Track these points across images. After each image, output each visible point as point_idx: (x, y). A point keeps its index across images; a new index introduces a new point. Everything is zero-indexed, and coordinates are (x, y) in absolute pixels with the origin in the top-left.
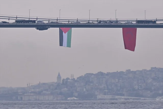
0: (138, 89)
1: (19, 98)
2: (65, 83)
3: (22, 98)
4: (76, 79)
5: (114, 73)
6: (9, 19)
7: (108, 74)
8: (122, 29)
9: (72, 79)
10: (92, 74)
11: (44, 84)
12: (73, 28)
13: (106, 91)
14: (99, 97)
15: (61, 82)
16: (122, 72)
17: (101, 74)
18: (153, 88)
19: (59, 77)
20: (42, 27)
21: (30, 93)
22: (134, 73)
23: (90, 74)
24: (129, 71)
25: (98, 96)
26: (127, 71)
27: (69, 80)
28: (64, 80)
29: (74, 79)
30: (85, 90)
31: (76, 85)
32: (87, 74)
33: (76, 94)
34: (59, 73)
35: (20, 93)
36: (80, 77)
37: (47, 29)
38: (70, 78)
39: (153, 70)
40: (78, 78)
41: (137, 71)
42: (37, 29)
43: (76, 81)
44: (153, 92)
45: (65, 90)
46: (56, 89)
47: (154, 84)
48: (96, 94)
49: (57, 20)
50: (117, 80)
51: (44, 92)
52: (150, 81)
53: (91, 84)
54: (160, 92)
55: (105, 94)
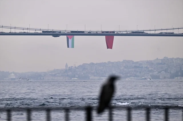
0: (115, 73)
1: (42, 78)
2: (70, 69)
3: (44, 78)
4: (77, 67)
5: (100, 63)
6: (36, 30)
7: (96, 64)
8: (105, 36)
10: (87, 64)
11: (57, 70)
12: (75, 36)
13: (96, 74)
15: (68, 69)
16: (105, 63)
17: (93, 64)
18: (124, 73)
19: (67, 65)
20: (56, 34)
21: (49, 75)
22: (113, 63)
23: (85, 64)
24: (109, 62)
25: (90, 77)
26: (108, 62)
27: (73, 68)
28: (69, 67)
29: (76, 67)
30: (82, 73)
31: (77, 70)
33: (77, 76)
34: (67, 64)
35: (43, 76)
36: (80, 66)
37: (59, 36)
38: (73, 66)
39: (124, 61)
40: (78, 66)
41: (114, 62)
42: (53, 36)
43: (77, 68)
44: (124, 75)
45: (70, 73)
46: (65, 73)
47: (125, 70)
48: (89, 76)
50: (102, 67)
51: (57, 75)
52: (122, 68)
53: (86, 70)
54: (129, 75)
55: (95, 76)
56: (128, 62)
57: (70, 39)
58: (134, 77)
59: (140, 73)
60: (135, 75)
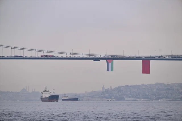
0: (148, 95)
1: (81, 100)
2: (107, 91)
3: (82, 99)
4: (113, 89)
5: (135, 85)
7: (131, 86)
8: (142, 61)
9: (111, 89)
10: (122, 86)
11: (95, 92)
12: (114, 60)
14: (126, 99)
15: (105, 90)
16: (139, 85)
17: (127, 86)
18: (157, 94)
19: (103, 88)
20: (96, 59)
21: (87, 97)
22: (146, 85)
23: (121, 86)
24: (143, 85)
27: (109, 90)
28: (106, 89)
29: (112, 89)
30: (118, 95)
31: (113, 92)
32: (119, 86)
33: (113, 98)
34: (103, 86)
35: (81, 97)
36: (115, 88)
37: (99, 61)
38: (110, 89)
39: (157, 84)
41: (148, 85)
42: (94, 61)
43: (113, 90)
44: (157, 97)
45: (107, 95)
46: (102, 94)
47: (157, 92)
48: (125, 97)
49: (105, 55)
50: (136, 90)
51: (95, 96)
52: (155, 90)
53: (122, 92)
54: (161, 96)
55: (129, 97)
56: (161, 84)
57: (110, 63)
58: (166, 98)
59: (172, 94)
60: (167, 96)
